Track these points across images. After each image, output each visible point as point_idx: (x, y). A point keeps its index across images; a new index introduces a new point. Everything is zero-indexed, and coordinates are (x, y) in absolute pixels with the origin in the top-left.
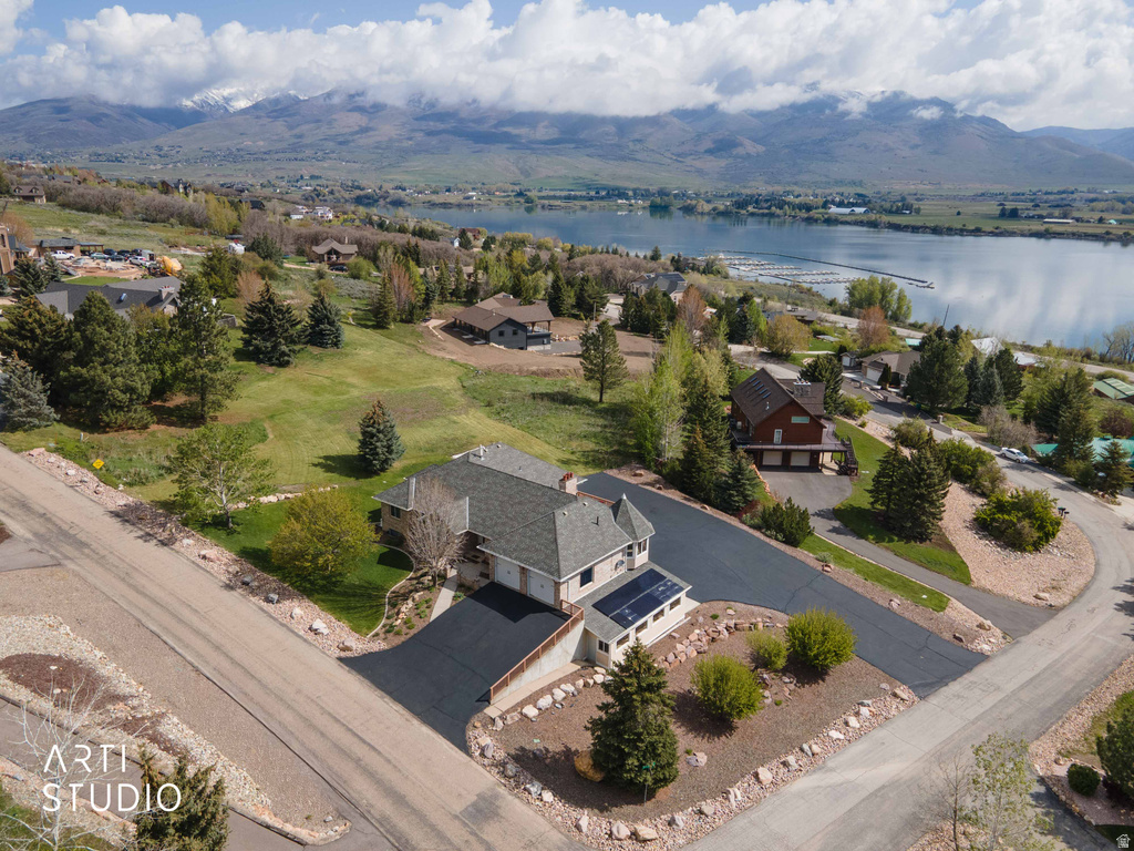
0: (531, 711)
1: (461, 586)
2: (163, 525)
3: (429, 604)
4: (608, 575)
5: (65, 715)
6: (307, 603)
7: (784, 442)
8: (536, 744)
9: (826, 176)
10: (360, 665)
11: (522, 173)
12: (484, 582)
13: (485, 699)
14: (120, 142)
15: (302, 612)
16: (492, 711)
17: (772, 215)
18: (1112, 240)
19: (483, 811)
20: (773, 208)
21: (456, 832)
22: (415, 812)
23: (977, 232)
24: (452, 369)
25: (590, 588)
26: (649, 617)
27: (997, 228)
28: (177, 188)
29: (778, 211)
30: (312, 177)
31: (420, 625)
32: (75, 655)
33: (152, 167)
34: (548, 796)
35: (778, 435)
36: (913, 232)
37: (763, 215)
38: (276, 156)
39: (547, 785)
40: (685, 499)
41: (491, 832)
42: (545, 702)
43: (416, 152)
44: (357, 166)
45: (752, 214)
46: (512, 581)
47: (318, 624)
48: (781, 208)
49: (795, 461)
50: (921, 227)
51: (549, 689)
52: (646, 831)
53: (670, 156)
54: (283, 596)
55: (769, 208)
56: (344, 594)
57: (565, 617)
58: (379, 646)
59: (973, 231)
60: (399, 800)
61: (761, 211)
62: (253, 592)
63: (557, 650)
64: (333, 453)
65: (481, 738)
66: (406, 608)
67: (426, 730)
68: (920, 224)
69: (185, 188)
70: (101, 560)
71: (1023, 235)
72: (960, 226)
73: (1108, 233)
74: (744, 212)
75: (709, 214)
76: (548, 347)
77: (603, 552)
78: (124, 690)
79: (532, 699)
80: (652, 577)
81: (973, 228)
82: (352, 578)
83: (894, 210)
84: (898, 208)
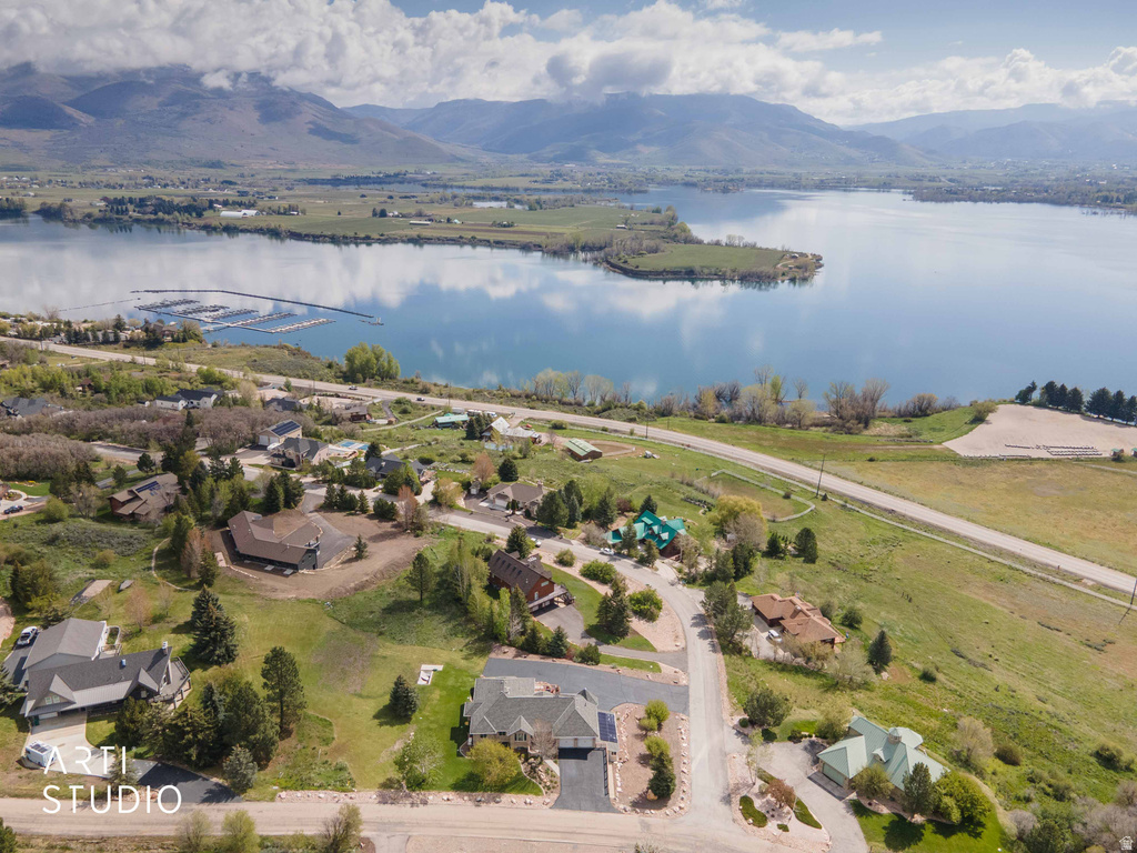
0: (619, 789)
2: (408, 797)
3: (550, 769)
7: (539, 597)
13: (607, 793)
15: (513, 798)
16: (612, 797)
17: (160, 222)
18: (465, 244)
20: (160, 214)
23: (368, 240)
27: (382, 235)
29: (167, 217)
31: (558, 780)
35: (536, 595)
36: (314, 241)
37: (151, 221)
42: (619, 784)
45: (137, 221)
46: (570, 745)
47: (525, 801)
48: (169, 214)
49: (544, 605)
50: (321, 236)
52: (680, 806)
55: (155, 213)
58: (555, 796)
59: (364, 239)
61: (147, 217)
62: (487, 803)
65: (619, 806)
66: (543, 776)
68: (319, 233)
71: (403, 242)
72: (352, 234)
73: (461, 237)
74: (125, 218)
75: (82, 221)
81: (363, 235)
83: (282, 211)
84: (285, 209)
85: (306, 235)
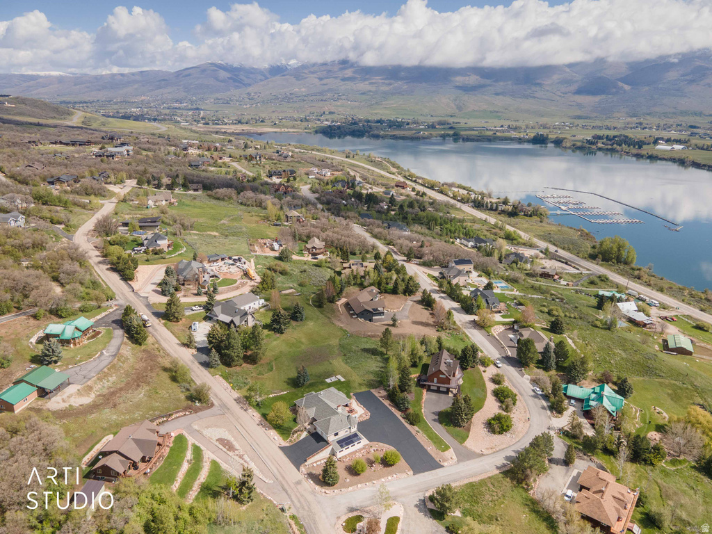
0: (315, 465)
1: (309, 432)
2: (245, 404)
3: (300, 435)
4: (343, 434)
5: (228, 452)
6: (274, 431)
7: (438, 382)
8: (314, 472)
9: (675, 108)
10: (283, 449)
11: (457, 108)
12: (314, 431)
13: (306, 461)
14: (229, 90)
15: (273, 433)
16: (306, 463)
17: (613, 150)
19: (299, 483)
20: (615, 145)
21: (292, 485)
22: (287, 481)
24: (339, 333)
25: (337, 437)
26: (350, 446)
28: (256, 158)
29: (618, 148)
30: (330, 113)
31: (297, 441)
32: (229, 439)
33: (245, 107)
34: (312, 482)
35: (435, 380)
36: (708, 170)
37: (607, 150)
38: (311, 98)
39: (312, 480)
40: (390, 405)
41: (299, 487)
43: (393, 94)
44: (357, 104)
45: (600, 149)
46: (320, 432)
47: (276, 438)
48: (620, 145)
49: (441, 389)
51: (320, 460)
52: (327, 491)
53: (560, 94)
54: (269, 429)
55: (612, 145)
56: (283, 429)
57: (328, 444)
58: (288, 445)
60: (284, 478)
61: (606, 147)
62: (263, 427)
63: (324, 451)
64: (290, 377)
65: (302, 468)
66: (295, 435)
67: (292, 465)
69: (260, 157)
70: (232, 414)
74: (594, 147)
75: (570, 148)
76: (383, 317)
77: (341, 429)
78: (237, 448)
79: (316, 462)
80: (355, 435)
82: (286, 425)
83: (705, 147)
84: (708, 146)
85: (704, 165)
